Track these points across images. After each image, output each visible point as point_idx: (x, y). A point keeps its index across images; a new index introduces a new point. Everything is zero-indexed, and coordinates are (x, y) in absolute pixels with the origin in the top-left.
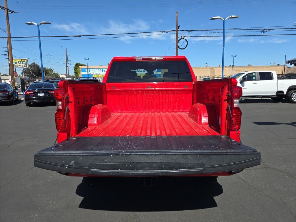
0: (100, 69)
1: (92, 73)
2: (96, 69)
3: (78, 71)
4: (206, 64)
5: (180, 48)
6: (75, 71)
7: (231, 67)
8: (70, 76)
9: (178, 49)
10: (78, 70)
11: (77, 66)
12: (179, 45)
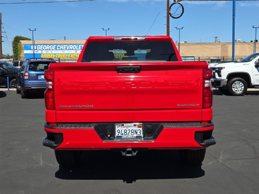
0: (53, 45)
1: (40, 52)
2: (47, 45)
3: (19, 48)
4: (216, 37)
5: (173, 17)
6: (13, 48)
7: (253, 43)
8: (4, 55)
9: (170, 18)
10: (18, 46)
11: (17, 40)
12: (171, 12)
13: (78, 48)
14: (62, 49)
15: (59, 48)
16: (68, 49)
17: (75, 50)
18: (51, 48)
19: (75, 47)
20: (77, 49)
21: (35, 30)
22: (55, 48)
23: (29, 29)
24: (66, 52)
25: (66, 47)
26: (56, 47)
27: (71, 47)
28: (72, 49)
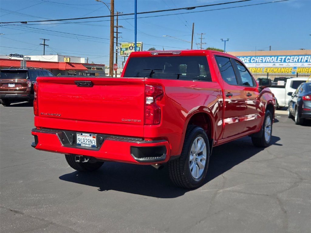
13: (277, 60)
14: (257, 62)
15: (254, 61)
16: (264, 61)
17: (274, 62)
18: (244, 61)
19: (273, 59)
20: (275, 61)
21: (227, 40)
22: (248, 61)
23: (221, 39)
24: (262, 65)
25: (262, 59)
26: (250, 59)
27: (269, 59)
28: (269, 62)
